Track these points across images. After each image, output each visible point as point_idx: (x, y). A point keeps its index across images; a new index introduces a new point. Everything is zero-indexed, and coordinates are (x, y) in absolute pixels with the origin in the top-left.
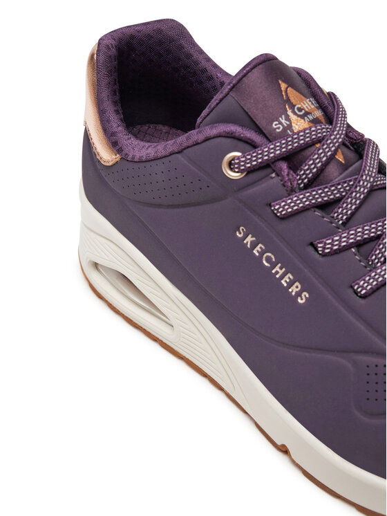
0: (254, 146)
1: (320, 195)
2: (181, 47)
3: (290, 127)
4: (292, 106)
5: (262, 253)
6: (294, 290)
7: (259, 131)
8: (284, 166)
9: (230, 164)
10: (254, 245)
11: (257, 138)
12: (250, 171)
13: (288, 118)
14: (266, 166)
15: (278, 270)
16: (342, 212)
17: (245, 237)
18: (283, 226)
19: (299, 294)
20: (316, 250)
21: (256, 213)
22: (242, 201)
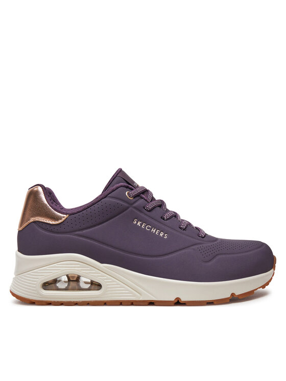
5: (145, 227)
6: (161, 235)
8: (143, 196)
9: (127, 194)
10: (141, 225)
11: (133, 187)
12: (135, 197)
14: (138, 195)
15: (153, 230)
17: (137, 223)
18: (150, 214)
19: (164, 236)
20: (164, 219)
21: (141, 212)
22: (135, 208)
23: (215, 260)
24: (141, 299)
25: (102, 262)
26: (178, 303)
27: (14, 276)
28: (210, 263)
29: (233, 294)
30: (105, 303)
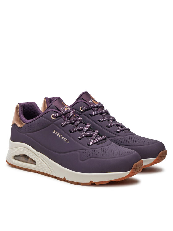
0: (57, 112)
1: (71, 121)
2: (35, 108)
3: (65, 109)
4: (65, 106)
5: (59, 135)
6: (66, 141)
7: (58, 110)
8: (63, 116)
9: (52, 116)
10: (57, 134)
12: (57, 117)
13: (64, 108)
14: (60, 116)
15: (63, 138)
16: (75, 125)
17: (55, 132)
18: (63, 128)
19: (67, 142)
20: (70, 132)
21: (58, 126)
22: (55, 124)
23: (87, 160)
24: (51, 174)
25: (37, 151)
26: (64, 180)
27: (9, 149)
28: (83, 162)
29: (91, 181)
30: (37, 172)
